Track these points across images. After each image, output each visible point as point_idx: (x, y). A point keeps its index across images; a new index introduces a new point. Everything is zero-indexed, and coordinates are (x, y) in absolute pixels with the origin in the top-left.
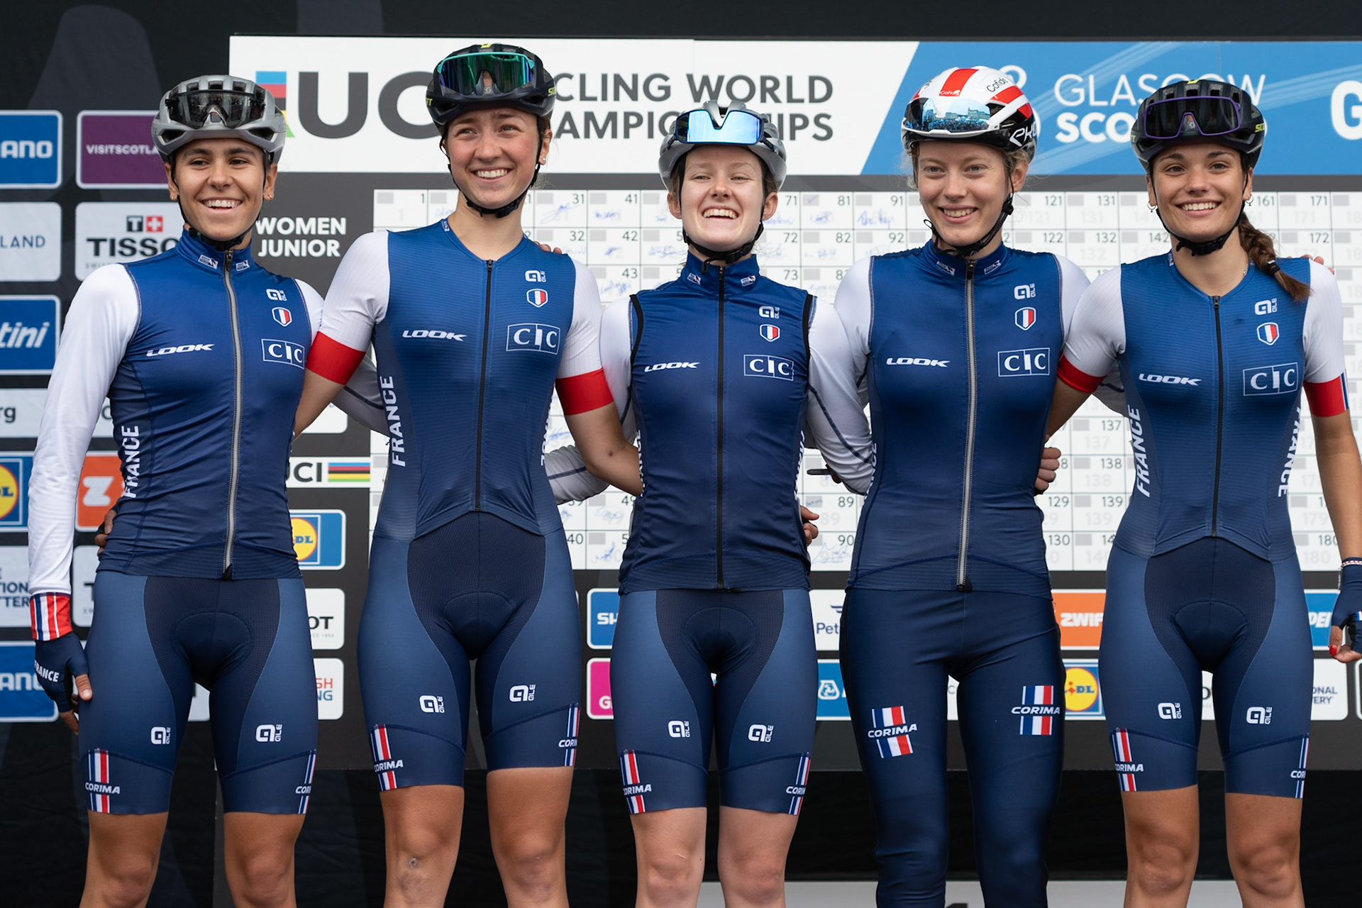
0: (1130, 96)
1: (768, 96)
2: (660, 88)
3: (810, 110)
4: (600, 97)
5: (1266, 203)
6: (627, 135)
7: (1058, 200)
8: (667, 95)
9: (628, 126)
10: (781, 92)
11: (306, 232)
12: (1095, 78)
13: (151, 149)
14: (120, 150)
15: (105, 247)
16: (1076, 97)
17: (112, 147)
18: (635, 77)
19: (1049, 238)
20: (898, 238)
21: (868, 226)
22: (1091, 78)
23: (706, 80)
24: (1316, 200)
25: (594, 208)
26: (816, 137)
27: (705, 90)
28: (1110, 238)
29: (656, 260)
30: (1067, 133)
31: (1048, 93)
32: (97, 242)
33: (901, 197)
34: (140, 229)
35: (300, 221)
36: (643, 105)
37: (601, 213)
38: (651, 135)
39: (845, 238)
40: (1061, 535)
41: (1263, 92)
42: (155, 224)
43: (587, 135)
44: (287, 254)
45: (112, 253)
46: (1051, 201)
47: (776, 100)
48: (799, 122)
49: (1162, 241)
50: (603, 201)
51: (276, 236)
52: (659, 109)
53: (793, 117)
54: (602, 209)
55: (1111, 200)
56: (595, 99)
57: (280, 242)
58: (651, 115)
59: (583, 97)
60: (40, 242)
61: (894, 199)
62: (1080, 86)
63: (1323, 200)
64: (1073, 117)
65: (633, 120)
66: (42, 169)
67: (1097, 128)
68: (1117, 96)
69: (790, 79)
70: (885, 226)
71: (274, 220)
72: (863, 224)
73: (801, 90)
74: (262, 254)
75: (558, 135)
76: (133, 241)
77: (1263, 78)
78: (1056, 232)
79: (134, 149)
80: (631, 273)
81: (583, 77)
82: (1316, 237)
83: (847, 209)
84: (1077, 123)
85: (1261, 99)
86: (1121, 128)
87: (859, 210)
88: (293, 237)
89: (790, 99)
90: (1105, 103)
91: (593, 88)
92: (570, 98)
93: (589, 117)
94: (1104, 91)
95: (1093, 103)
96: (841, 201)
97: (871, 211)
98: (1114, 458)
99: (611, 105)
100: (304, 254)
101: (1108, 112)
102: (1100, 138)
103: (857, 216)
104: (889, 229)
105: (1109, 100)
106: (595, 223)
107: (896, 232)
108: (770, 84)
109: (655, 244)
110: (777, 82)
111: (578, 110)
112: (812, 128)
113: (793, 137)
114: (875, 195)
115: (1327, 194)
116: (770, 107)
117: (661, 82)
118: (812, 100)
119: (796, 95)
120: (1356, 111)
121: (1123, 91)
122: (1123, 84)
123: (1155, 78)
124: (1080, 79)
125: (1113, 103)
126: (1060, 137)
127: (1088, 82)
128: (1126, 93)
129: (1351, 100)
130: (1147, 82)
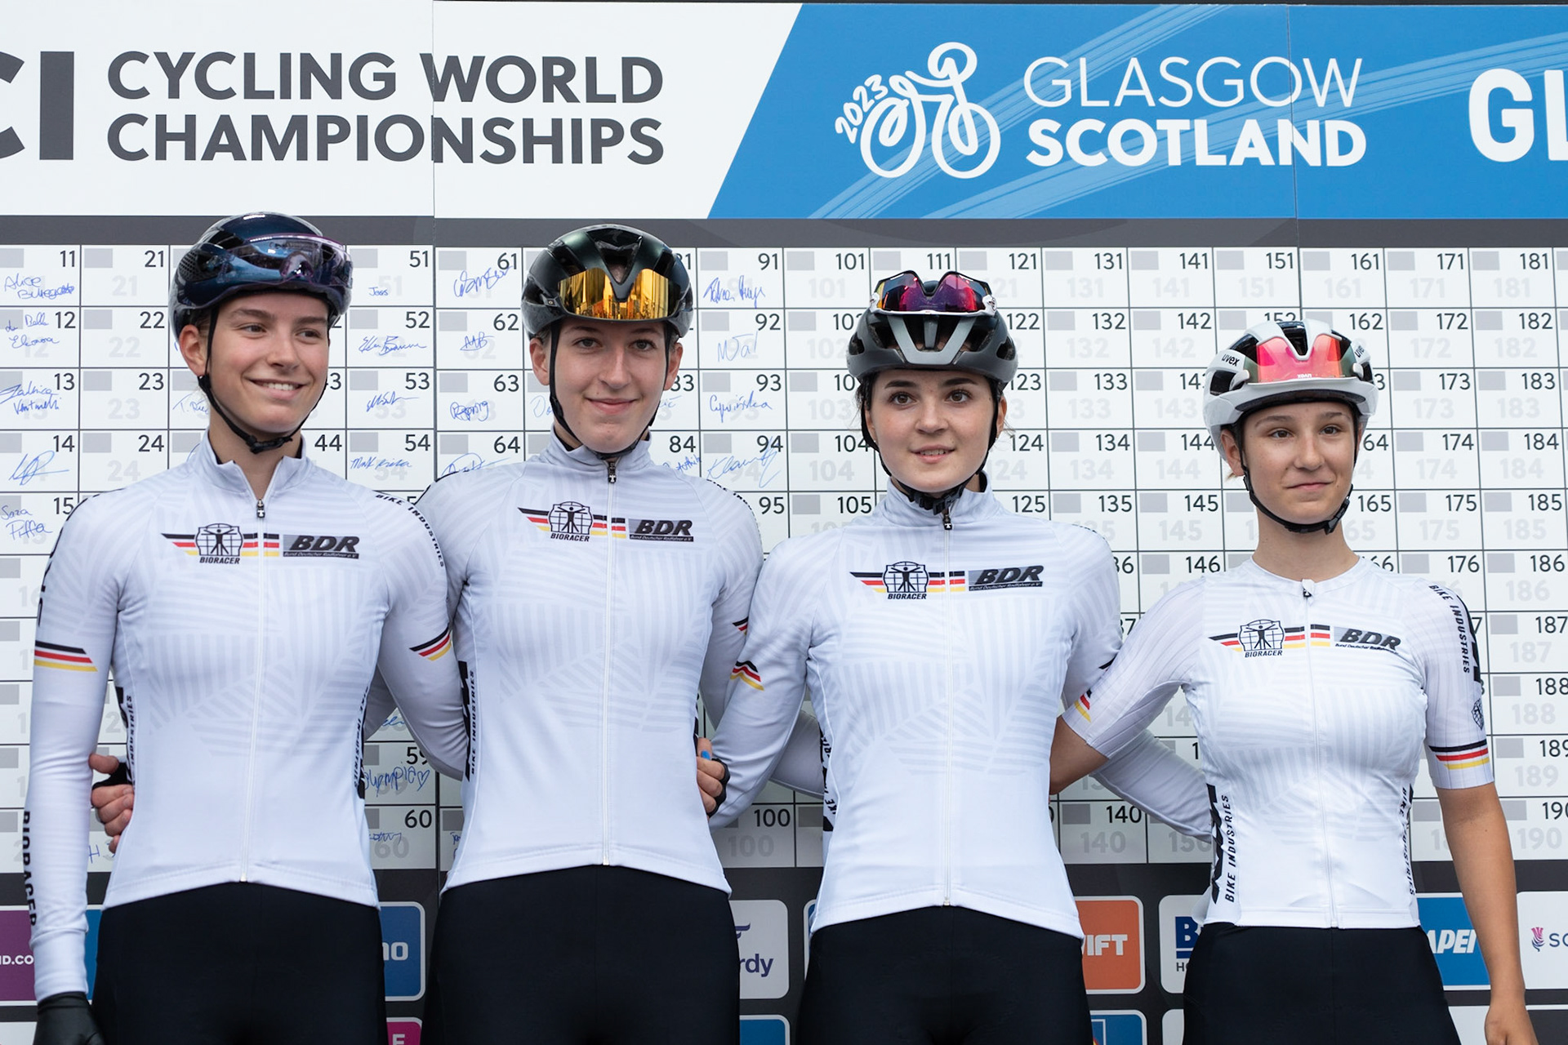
0: (1145, 91)
1: (556, 92)
2: (377, 77)
3: (626, 114)
4: (277, 94)
5: (1366, 265)
6: (323, 155)
7: (1031, 259)
8: (389, 89)
9: (324, 141)
10: (578, 85)
12: (1087, 63)
16: (1059, 93)
18: (336, 59)
19: (1016, 322)
20: (771, 322)
21: (722, 303)
22: (1083, 61)
23: (453, 63)
24: (1446, 260)
26: (635, 157)
27: (453, 80)
28: (1115, 321)
29: (372, 358)
30: (1044, 152)
31: (1014, 86)
33: (775, 256)
36: (350, 106)
38: (362, 155)
41: (1357, 86)
43: (257, 155)
46: (1019, 261)
47: (570, 97)
48: (607, 133)
49: (1198, 327)
52: (377, 112)
55: (1116, 260)
56: (269, 95)
61: (764, 258)
62: (1064, 74)
63: (1457, 260)
64: (1054, 126)
67: (1093, 142)
68: (1123, 92)
69: (591, 63)
70: (749, 303)
72: (712, 298)
73: (609, 81)
75: (208, 156)
77: (1359, 62)
78: (1027, 313)
81: (250, 59)
82: (1446, 319)
84: (1061, 136)
85: (1356, 96)
86: (1132, 143)
87: (707, 278)
90: (1106, 103)
91: (268, 77)
92: (229, 93)
93: (261, 124)
94: (1104, 85)
95: (1085, 102)
97: (727, 280)
99: (296, 105)
101: (1111, 117)
102: (1098, 159)
103: (703, 288)
104: (756, 308)
107: (767, 313)
108: (558, 71)
109: (369, 333)
110: (570, 68)
111: (241, 112)
112: (629, 144)
113: (597, 158)
114: (732, 252)
115: (1463, 251)
116: (560, 108)
117: (379, 67)
118: (629, 96)
119: (601, 90)
120: (1509, 117)
121: (1134, 84)
122: (1134, 71)
123: (1185, 62)
124: (1065, 65)
125: (1118, 103)
126: (1034, 158)
127: (1078, 68)
128: (1139, 88)
129: (1500, 99)
130: (1172, 69)
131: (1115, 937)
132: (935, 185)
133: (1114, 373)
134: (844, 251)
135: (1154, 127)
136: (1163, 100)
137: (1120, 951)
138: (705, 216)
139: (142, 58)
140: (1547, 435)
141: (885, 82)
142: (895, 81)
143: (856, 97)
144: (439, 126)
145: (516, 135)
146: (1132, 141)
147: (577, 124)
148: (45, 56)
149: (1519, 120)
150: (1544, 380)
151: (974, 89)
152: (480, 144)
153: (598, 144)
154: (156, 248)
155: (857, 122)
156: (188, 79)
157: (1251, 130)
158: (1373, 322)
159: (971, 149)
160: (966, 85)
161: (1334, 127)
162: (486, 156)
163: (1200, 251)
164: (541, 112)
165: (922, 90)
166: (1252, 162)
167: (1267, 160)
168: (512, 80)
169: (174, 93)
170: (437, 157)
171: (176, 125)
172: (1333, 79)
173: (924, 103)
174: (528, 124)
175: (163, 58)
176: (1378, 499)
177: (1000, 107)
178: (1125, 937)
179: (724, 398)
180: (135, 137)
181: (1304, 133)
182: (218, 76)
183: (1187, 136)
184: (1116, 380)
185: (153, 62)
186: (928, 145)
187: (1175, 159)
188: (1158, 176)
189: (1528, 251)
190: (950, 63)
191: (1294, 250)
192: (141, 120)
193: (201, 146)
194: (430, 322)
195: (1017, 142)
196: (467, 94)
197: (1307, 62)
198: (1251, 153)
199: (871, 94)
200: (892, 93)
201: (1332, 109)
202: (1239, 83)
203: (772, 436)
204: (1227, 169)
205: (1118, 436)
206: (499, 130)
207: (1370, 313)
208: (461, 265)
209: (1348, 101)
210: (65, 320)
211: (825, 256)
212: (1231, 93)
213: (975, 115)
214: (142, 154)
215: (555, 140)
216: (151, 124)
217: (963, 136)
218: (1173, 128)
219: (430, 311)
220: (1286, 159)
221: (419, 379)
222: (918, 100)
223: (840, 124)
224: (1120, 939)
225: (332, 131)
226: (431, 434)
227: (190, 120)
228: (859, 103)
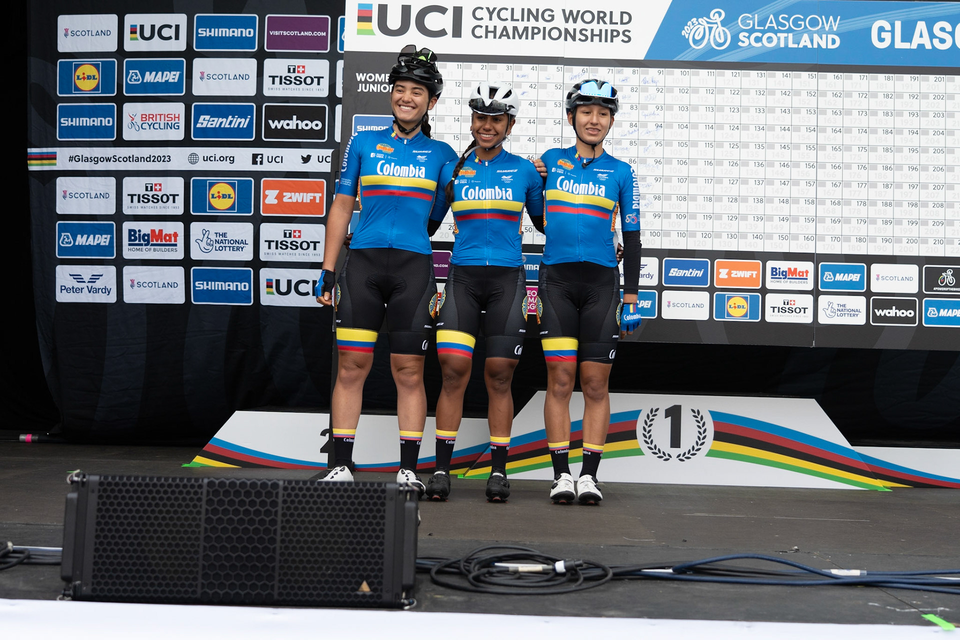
0: (774, 25)
1: (601, 21)
2: (549, 16)
3: (621, 28)
4: (520, 20)
5: (838, 78)
6: (533, 38)
7: (738, 74)
8: (553, 19)
9: (533, 34)
10: (607, 19)
11: (380, 81)
13: (300, 33)
14: (285, 33)
15: (277, 80)
16: (749, 25)
17: (281, 32)
18: (538, 10)
19: (733, 92)
20: (660, 90)
21: (647, 84)
22: (756, 15)
23: (571, 12)
24: (862, 77)
25: (516, 73)
26: (623, 41)
27: (571, 17)
28: (762, 93)
29: (545, 98)
30: (743, 42)
31: (735, 22)
32: (273, 77)
33: (663, 71)
34: (294, 72)
35: (377, 75)
36: (541, 24)
37: (520, 75)
38: (544, 38)
39: (635, 90)
40: (733, 234)
42: (301, 69)
43: (514, 38)
44: (371, 91)
45: (281, 83)
46: (734, 74)
47: (605, 23)
48: (615, 33)
49: (787, 95)
50: (521, 69)
51: (366, 82)
52: (549, 26)
53: (612, 31)
54: (520, 73)
55: (763, 75)
56: (518, 20)
57: (368, 85)
58: (544, 28)
59: (513, 19)
60: (247, 77)
61: (660, 72)
62: (751, 19)
63: (865, 77)
64: (747, 35)
65: (536, 31)
66: (249, 42)
67: (758, 40)
68: (768, 25)
69: (611, 13)
70: (655, 85)
71: (365, 74)
72: (644, 83)
73: (616, 18)
74: (359, 90)
75: (500, 38)
76: (291, 78)
77: (839, 17)
78: (736, 90)
79: (292, 33)
80: (533, 104)
81: (513, 9)
82: (861, 95)
83: (637, 76)
84: (749, 38)
85: (838, 28)
87: (642, 77)
88: (374, 83)
89: (611, 23)
90: (762, 28)
91: (518, 15)
92: (506, 20)
93: (515, 29)
94: (762, 23)
95: (756, 28)
96: (634, 72)
97: (648, 77)
98: (759, 198)
99: (525, 23)
100: (379, 91)
101: (764, 32)
102: (759, 45)
103: (641, 80)
105: (764, 26)
106: (516, 79)
107: (660, 88)
108: (602, 15)
109: (544, 90)
110: (605, 14)
111: (510, 25)
112: (621, 37)
113: (612, 41)
114: (650, 69)
115: (867, 74)
116: (602, 26)
117: (550, 13)
118: (622, 23)
119: (613, 21)
120: (883, 35)
121: (771, 23)
122: (771, 19)
123: (787, 16)
124: (751, 16)
125: (766, 28)
126: (740, 44)
127: (755, 17)
128: (772, 23)
129: (881, 29)
130: (783, 18)
131: (753, 272)
132: (711, 51)
133: (761, 108)
134: (683, 70)
135: (776, 35)
136: (779, 27)
137: (754, 276)
138: (643, 59)
139: (482, 8)
140: (889, 130)
141: (697, 20)
142: (700, 20)
143: (688, 24)
144: (567, 31)
145: (589, 34)
146: (770, 39)
147: (606, 31)
148: (455, 8)
149: (887, 36)
150: (890, 114)
151: (724, 23)
152: (578, 36)
153: (612, 37)
154: (484, 64)
155: (688, 32)
156: (495, 15)
157: (806, 37)
158: (839, 95)
159: (722, 41)
160: (721, 21)
161: (830, 37)
162: (580, 40)
163: (788, 73)
164: (596, 27)
165: (708, 23)
166: (805, 47)
167: (810, 46)
168: (588, 17)
169: (491, 19)
170: (566, 39)
171: (491, 29)
172: (831, 22)
173: (709, 27)
174: (592, 30)
175: (488, 9)
176: (837, 148)
177: (731, 28)
178: (756, 272)
179: (646, 112)
180: (480, 32)
181: (821, 38)
182: (504, 14)
183: (786, 39)
184: (761, 110)
185: (485, 10)
186: (709, 39)
187: (782, 45)
188: (777, 50)
189: (887, 75)
190: (717, 15)
191: (816, 73)
192: (481, 27)
193: (498, 35)
194: (562, 88)
195: (735, 39)
196: (575, 21)
197: (823, 17)
198: (805, 44)
199: (693, 24)
200: (699, 24)
201: (831, 31)
202: (803, 23)
203: (659, 124)
204: (798, 48)
205: (761, 127)
206: (584, 32)
207: (838, 92)
208: (571, 71)
209: (835, 29)
210: (458, 84)
211: (677, 71)
212: (800, 26)
213: (723, 31)
214: (481, 37)
215: (600, 35)
216: (484, 28)
217: (720, 37)
218: (782, 36)
219: (562, 84)
220: (815, 46)
221: (558, 104)
222: (707, 26)
223: (683, 33)
224: (755, 273)
225: (535, 31)
226: (561, 120)
227: (495, 27)
228: (689, 26)
